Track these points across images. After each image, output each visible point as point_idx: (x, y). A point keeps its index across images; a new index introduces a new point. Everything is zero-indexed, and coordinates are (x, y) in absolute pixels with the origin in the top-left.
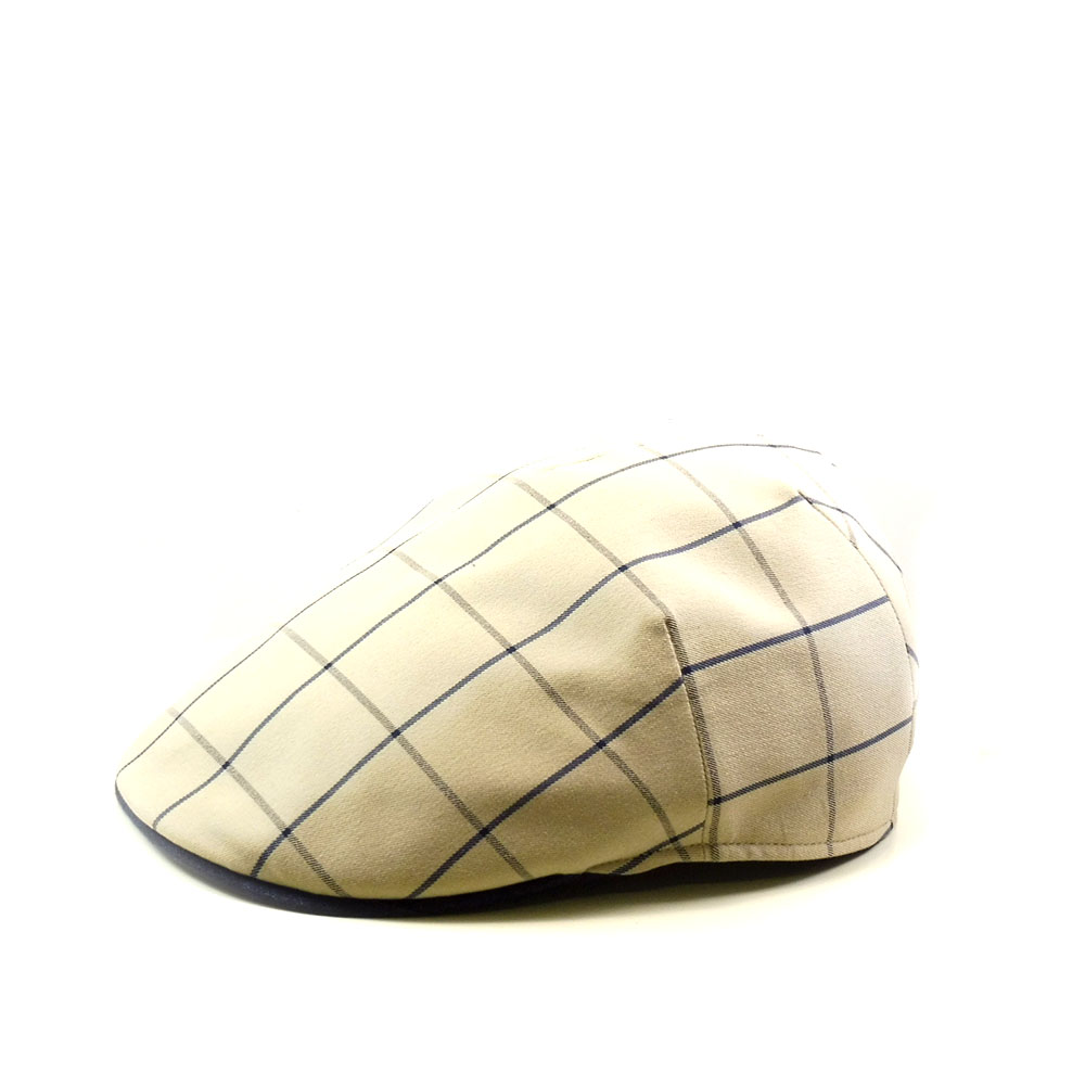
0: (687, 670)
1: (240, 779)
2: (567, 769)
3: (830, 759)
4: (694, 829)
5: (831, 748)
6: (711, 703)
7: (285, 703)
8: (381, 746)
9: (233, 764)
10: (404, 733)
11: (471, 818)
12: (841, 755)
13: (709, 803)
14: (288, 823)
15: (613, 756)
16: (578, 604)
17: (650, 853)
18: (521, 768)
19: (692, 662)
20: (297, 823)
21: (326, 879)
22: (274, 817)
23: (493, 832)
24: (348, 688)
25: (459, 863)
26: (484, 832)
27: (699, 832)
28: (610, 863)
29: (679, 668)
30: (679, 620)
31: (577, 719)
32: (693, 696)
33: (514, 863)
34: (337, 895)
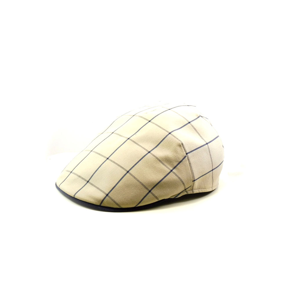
0: (187, 154)
1: (92, 184)
2: (165, 177)
3: (212, 170)
4: (189, 187)
5: (212, 168)
6: (192, 160)
7: (99, 167)
8: (125, 175)
9: (90, 181)
10: (130, 172)
11: (147, 189)
12: (214, 169)
13: (193, 181)
14: (107, 193)
15: (174, 173)
16: (162, 141)
17: (181, 193)
18: (156, 177)
19: (187, 152)
20: (109, 193)
21: (117, 204)
22: (103, 192)
23: (152, 191)
24: (114, 163)
25: (145, 198)
26: (150, 191)
27: (190, 187)
28: (173, 196)
29: (185, 153)
30: (184, 144)
31: (166, 166)
32: (188, 159)
33: (156, 198)
34: (120, 208)
